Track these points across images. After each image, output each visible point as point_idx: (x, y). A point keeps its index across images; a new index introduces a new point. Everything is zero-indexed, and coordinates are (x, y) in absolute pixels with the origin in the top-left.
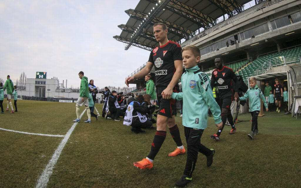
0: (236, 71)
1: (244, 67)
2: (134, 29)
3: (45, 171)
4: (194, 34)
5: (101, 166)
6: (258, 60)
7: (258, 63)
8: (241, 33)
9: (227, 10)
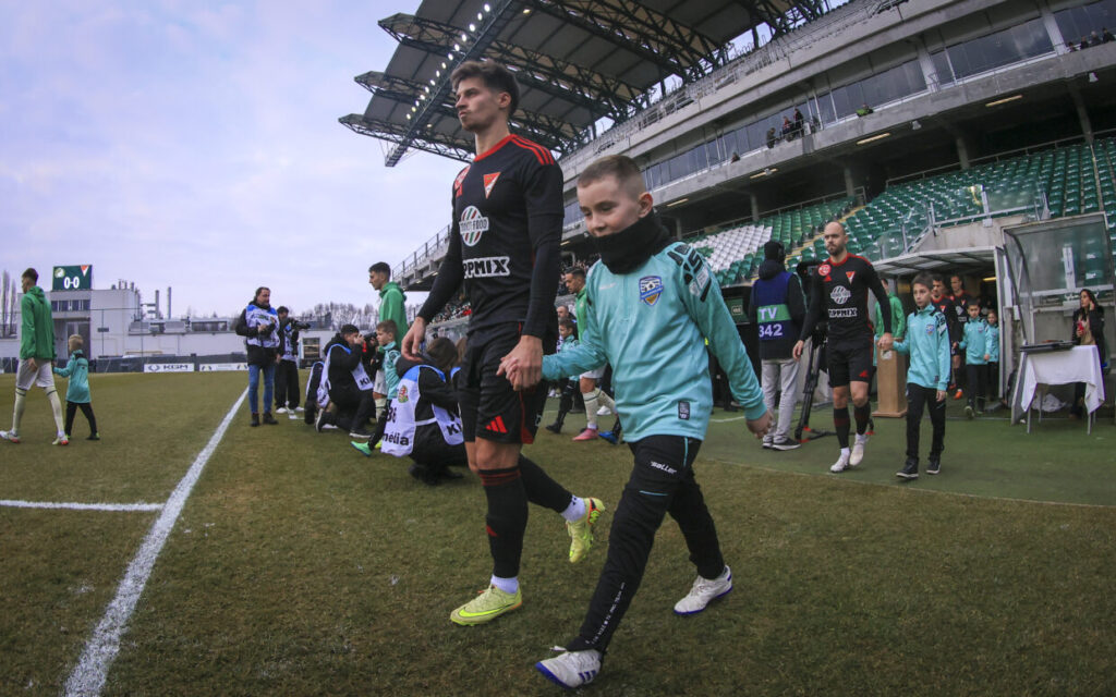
2: (416, 89)
3: (93, 647)
5: (294, 618)
6: (888, 200)
7: (886, 210)
8: (819, 96)
9: (764, 9)
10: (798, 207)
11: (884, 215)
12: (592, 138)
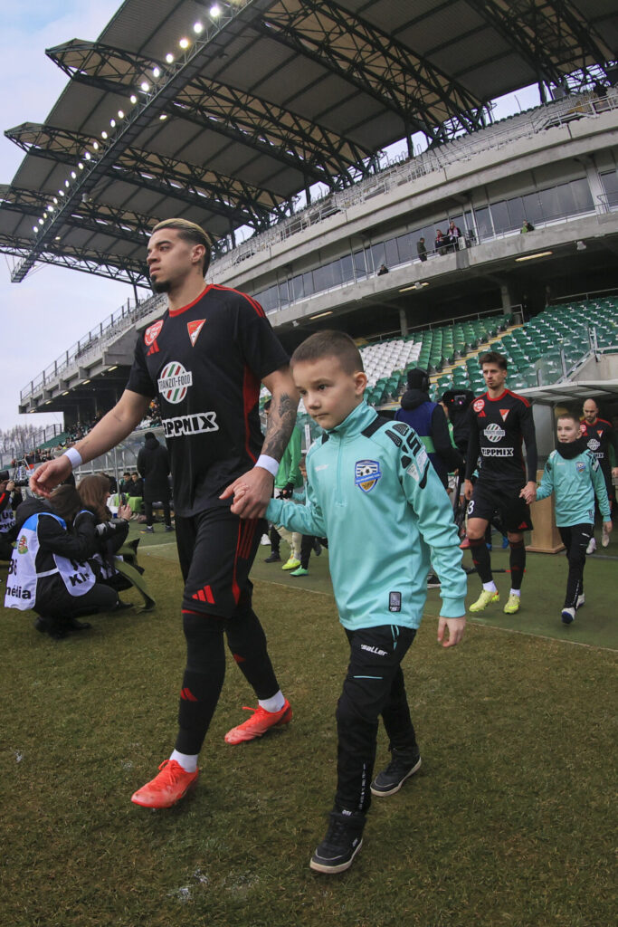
0: (459, 358)
1: (492, 341)
4: (290, 207)
6: (548, 320)
7: (545, 331)
8: (476, 210)
9: (420, 118)
10: (451, 323)
11: (543, 336)
12: (231, 248)
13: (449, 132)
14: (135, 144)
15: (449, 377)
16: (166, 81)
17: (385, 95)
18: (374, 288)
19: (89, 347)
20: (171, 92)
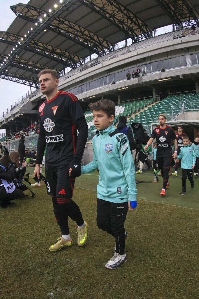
0: (137, 112)
1: (149, 107)
2: (4, 56)
4: (84, 61)
6: (168, 100)
8: (146, 64)
9: (131, 34)
10: (135, 100)
11: (166, 105)
12: (63, 74)
13: (140, 38)
14: (35, 39)
15: (133, 118)
16: (48, 18)
17: (120, 26)
18: (110, 89)
19: (15, 107)
20: (49, 22)
